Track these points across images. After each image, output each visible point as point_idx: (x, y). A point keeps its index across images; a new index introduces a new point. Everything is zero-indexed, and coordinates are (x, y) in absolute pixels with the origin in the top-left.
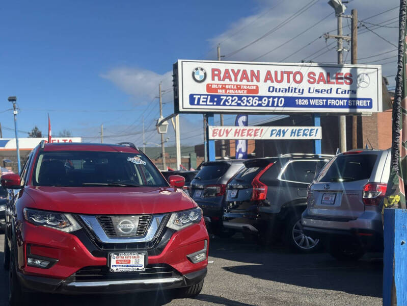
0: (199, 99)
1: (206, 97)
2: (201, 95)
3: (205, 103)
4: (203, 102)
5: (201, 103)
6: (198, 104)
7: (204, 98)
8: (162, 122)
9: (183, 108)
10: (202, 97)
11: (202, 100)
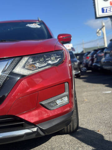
0: (107, 10)
1: (110, 8)
2: (107, 7)
3: (110, 11)
4: (109, 10)
5: (108, 11)
6: (106, 12)
7: (109, 9)
8: (99, 31)
9: (99, 15)
10: (108, 8)
11: (108, 10)
